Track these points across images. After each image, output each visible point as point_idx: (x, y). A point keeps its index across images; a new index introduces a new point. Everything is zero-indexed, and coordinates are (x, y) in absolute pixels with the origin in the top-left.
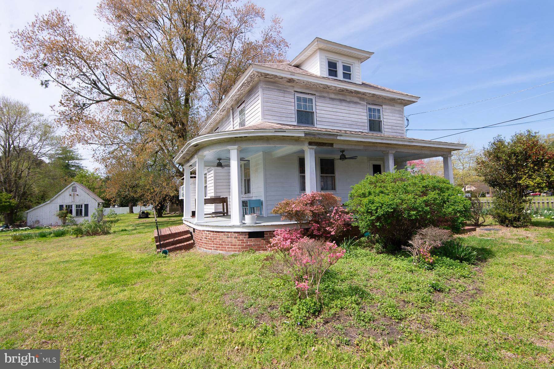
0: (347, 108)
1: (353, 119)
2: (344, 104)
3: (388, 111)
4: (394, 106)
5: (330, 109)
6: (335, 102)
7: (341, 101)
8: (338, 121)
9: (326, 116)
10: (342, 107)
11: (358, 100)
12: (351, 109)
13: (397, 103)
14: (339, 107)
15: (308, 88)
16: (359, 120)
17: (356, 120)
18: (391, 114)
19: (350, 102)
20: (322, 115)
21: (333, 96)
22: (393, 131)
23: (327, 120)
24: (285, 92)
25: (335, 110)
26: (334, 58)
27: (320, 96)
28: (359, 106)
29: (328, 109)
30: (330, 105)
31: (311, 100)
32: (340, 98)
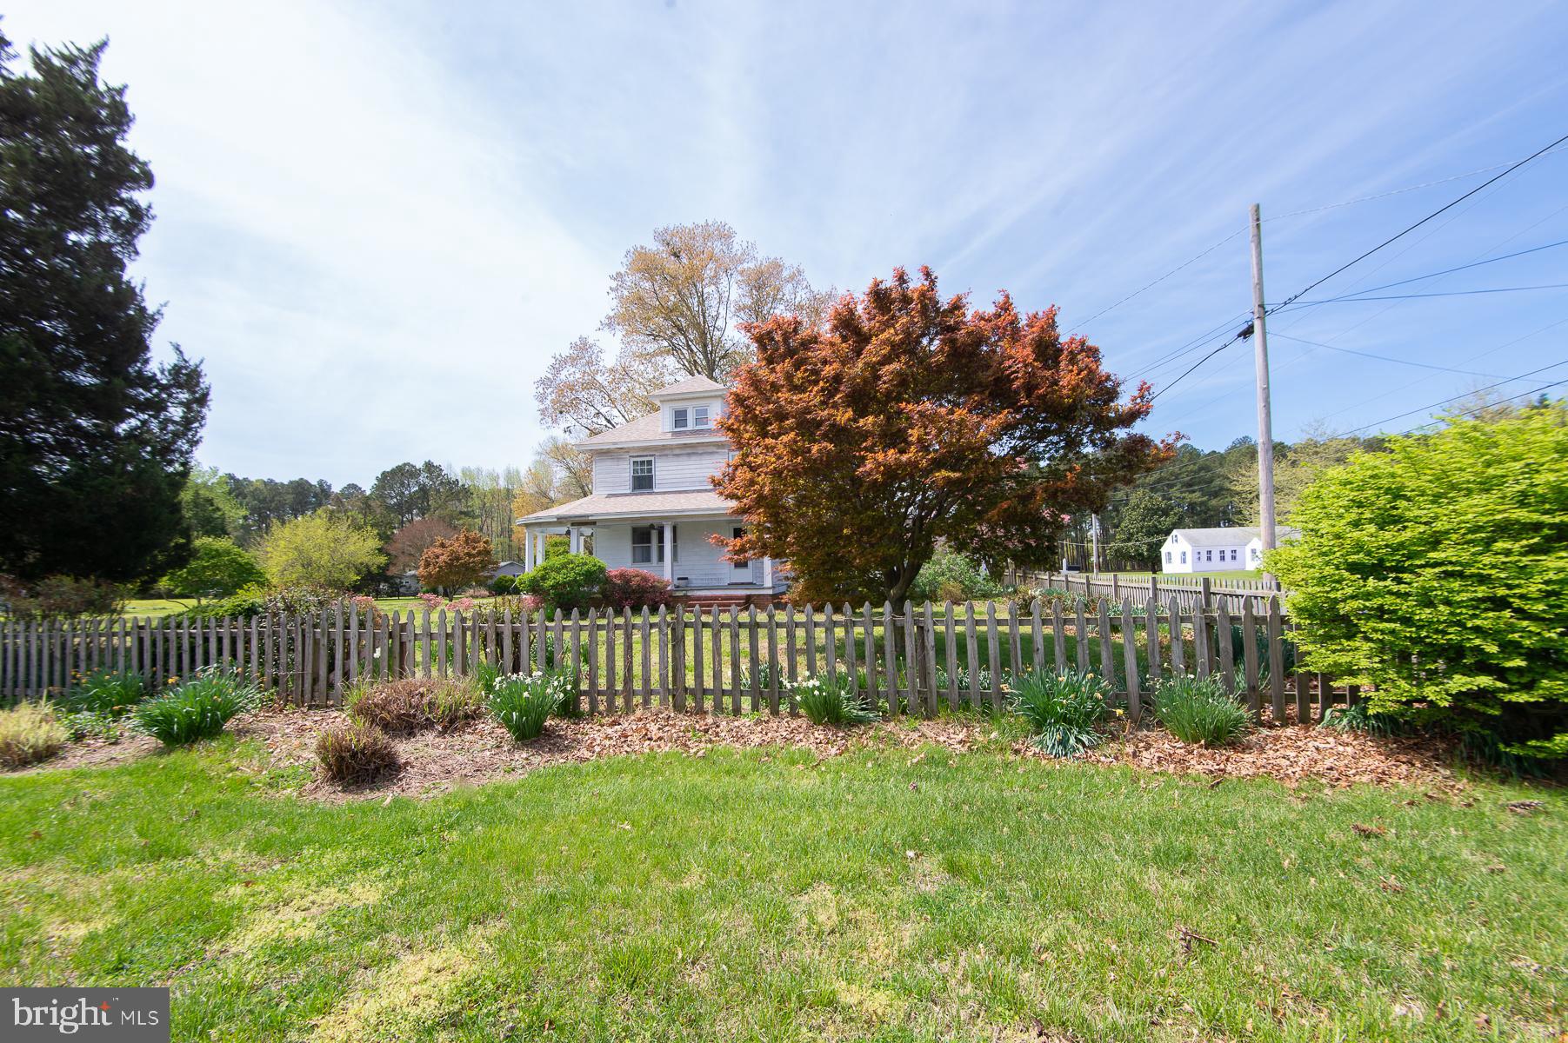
0: (698, 462)
1: (706, 474)
2: (694, 458)
5: (674, 468)
6: (681, 459)
7: (689, 454)
8: (685, 480)
9: (670, 477)
10: (692, 463)
11: (715, 449)
12: (704, 462)
14: (687, 463)
15: (646, 449)
17: (711, 474)
19: (701, 454)
20: (662, 477)
21: (677, 452)
23: (671, 482)
24: (619, 459)
25: (680, 467)
26: (680, 406)
27: (662, 456)
28: (717, 456)
29: (670, 468)
30: (676, 463)
31: (650, 463)
32: (689, 451)
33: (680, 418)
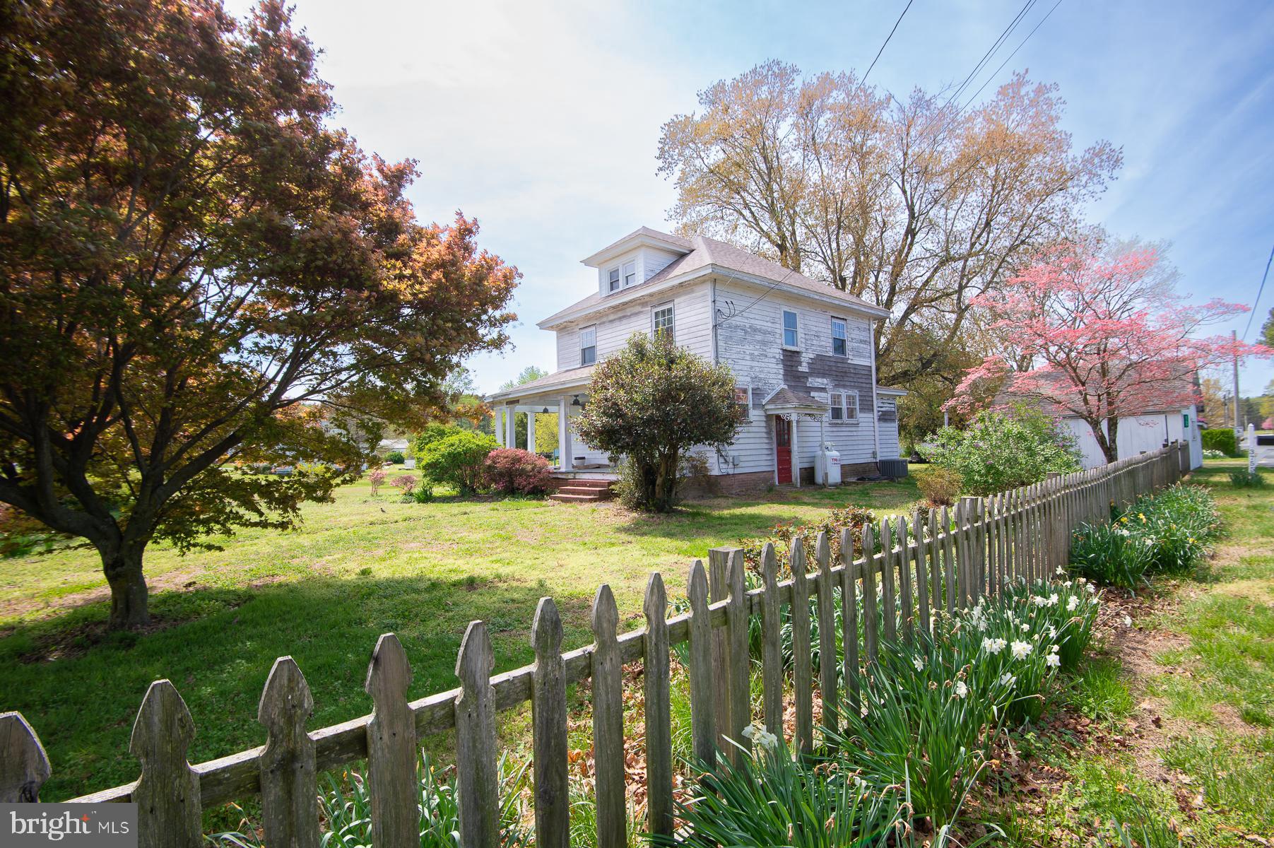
0: (627, 326)
2: (624, 321)
3: (682, 305)
4: (693, 291)
6: (614, 325)
7: (620, 319)
10: (623, 327)
11: (638, 309)
12: (632, 325)
13: (695, 284)
14: (619, 328)
15: (589, 319)
18: (688, 309)
19: (630, 316)
20: (603, 347)
21: (612, 317)
22: (691, 336)
24: (572, 334)
25: (614, 334)
26: (611, 266)
28: (642, 316)
29: (608, 336)
30: (610, 331)
31: (594, 333)
32: (620, 314)
33: (613, 279)
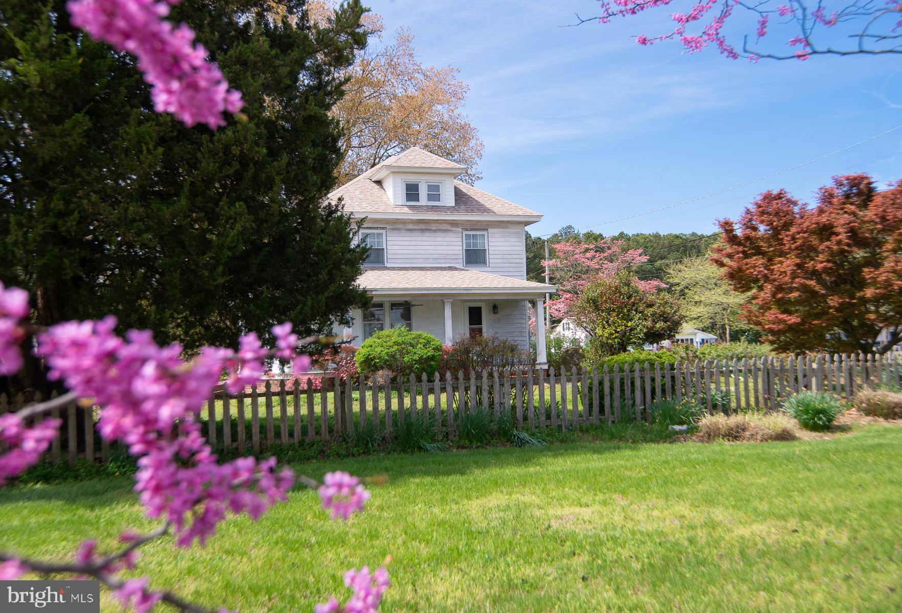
0: (432, 239)
1: (440, 252)
2: (427, 234)
3: (496, 235)
4: (508, 228)
5: (407, 243)
6: (414, 234)
7: (422, 230)
8: (418, 256)
9: (401, 252)
10: (425, 239)
11: (449, 227)
12: (438, 239)
13: (512, 223)
15: (375, 222)
16: (450, 252)
17: (446, 252)
18: (503, 239)
19: (435, 231)
20: (395, 252)
21: (411, 226)
22: (505, 261)
23: (403, 257)
25: (413, 243)
26: (412, 179)
27: (392, 229)
28: (450, 234)
29: (403, 243)
30: (409, 239)
31: (380, 235)
32: (423, 226)
33: (412, 192)
